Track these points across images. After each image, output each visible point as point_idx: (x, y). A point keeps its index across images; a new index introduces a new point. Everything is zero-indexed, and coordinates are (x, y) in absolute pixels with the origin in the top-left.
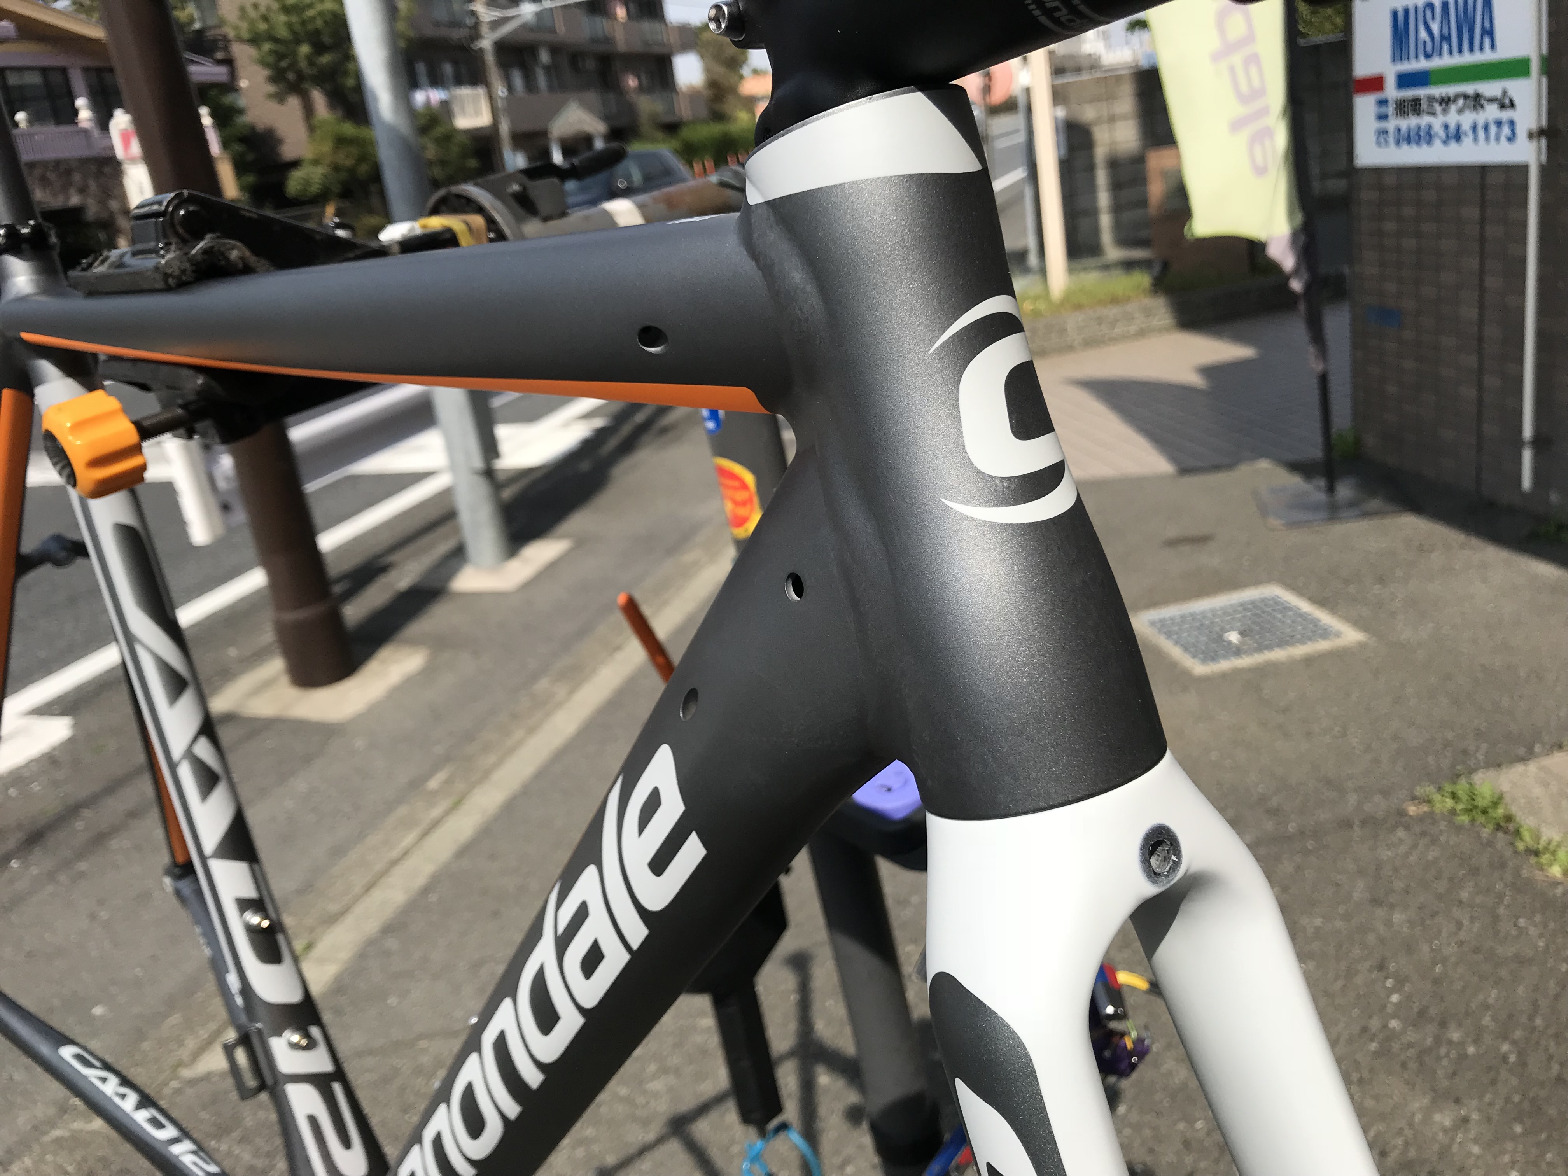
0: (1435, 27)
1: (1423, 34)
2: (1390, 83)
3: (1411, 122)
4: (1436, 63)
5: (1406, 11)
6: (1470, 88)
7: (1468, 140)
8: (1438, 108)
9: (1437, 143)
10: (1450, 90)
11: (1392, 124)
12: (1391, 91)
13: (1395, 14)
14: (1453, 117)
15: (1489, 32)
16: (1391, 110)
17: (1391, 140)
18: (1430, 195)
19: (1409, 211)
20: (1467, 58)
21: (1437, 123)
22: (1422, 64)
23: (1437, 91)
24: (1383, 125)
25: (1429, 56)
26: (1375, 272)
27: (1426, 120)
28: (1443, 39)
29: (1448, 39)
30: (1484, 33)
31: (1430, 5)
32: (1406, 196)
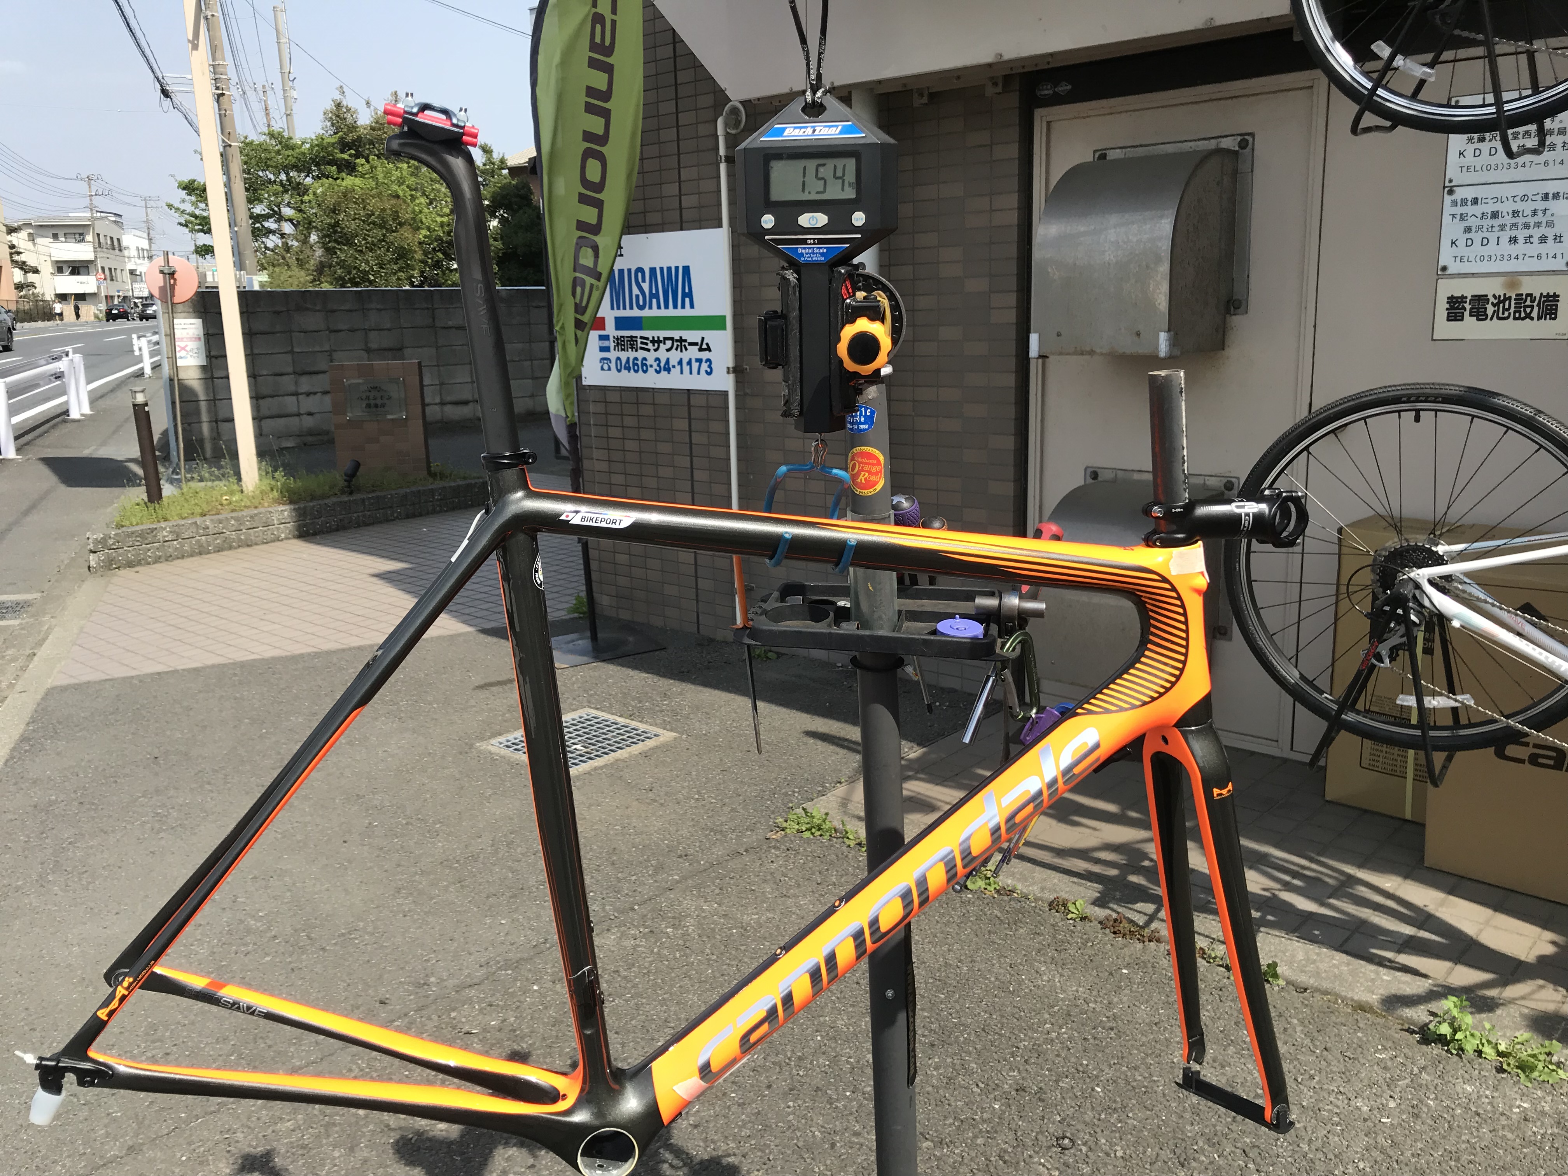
0: (646, 286)
1: (635, 291)
2: (610, 324)
3: (631, 354)
4: (646, 313)
6: (675, 334)
7: (676, 372)
8: (650, 346)
9: (651, 371)
10: (660, 334)
11: (613, 355)
12: (611, 330)
14: (663, 354)
15: (689, 295)
16: (611, 344)
17: (613, 365)
18: (647, 410)
19: (629, 421)
20: (671, 312)
21: (651, 356)
22: (636, 313)
23: (650, 334)
24: (606, 355)
25: (641, 308)
26: (604, 466)
27: (641, 354)
28: (652, 296)
29: (657, 296)
30: (684, 295)
31: (640, 270)
32: (627, 409)
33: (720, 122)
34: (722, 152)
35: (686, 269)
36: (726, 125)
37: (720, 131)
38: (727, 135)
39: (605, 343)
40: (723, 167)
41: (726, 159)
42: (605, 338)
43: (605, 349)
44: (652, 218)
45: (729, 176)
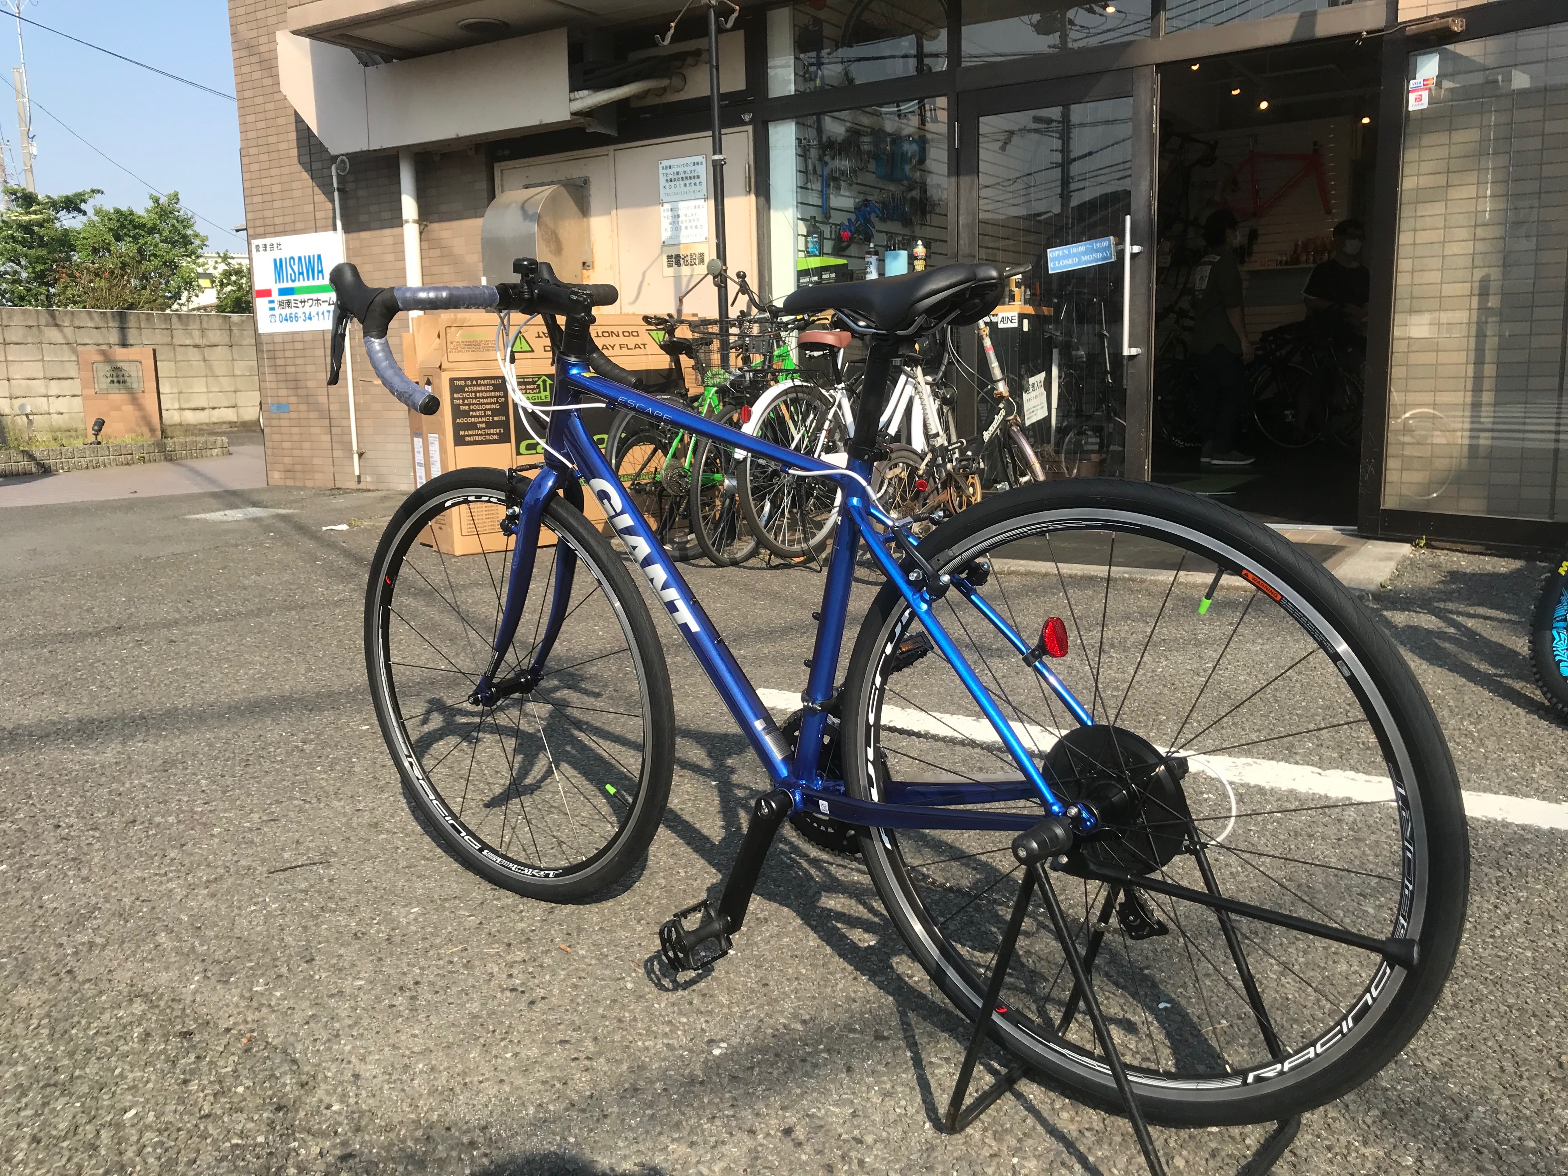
0: (296, 268)
1: (290, 271)
2: (275, 293)
3: (287, 311)
4: (296, 285)
5: (281, 260)
6: (315, 296)
7: (315, 319)
8: (299, 305)
9: (300, 320)
10: (305, 297)
11: (277, 312)
12: (275, 296)
13: (275, 260)
14: (307, 309)
15: (321, 272)
16: (276, 305)
17: (277, 319)
18: (299, 346)
19: (289, 354)
20: (311, 283)
21: (300, 311)
22: (290, 285)
23: (299, 297)
24: (272, 312)
25: (293, 281)
26: (274, 385)
27: (294, 310)
28: (300, 273)
29: (302, 273)
30: (319, 272)
31: (292, 258)
32: (287, 346)
33: (333, 167)
34: (335, 185)
35: (319, 257)
36: (337, 169)
37: (334, 173)
38: (338, 175)
39: (272, 305)
40: (336, 194)
41: (339, 190)
42: (272, 302)
43: (272, 309)
44: (299, 226)
45: (340, 200)
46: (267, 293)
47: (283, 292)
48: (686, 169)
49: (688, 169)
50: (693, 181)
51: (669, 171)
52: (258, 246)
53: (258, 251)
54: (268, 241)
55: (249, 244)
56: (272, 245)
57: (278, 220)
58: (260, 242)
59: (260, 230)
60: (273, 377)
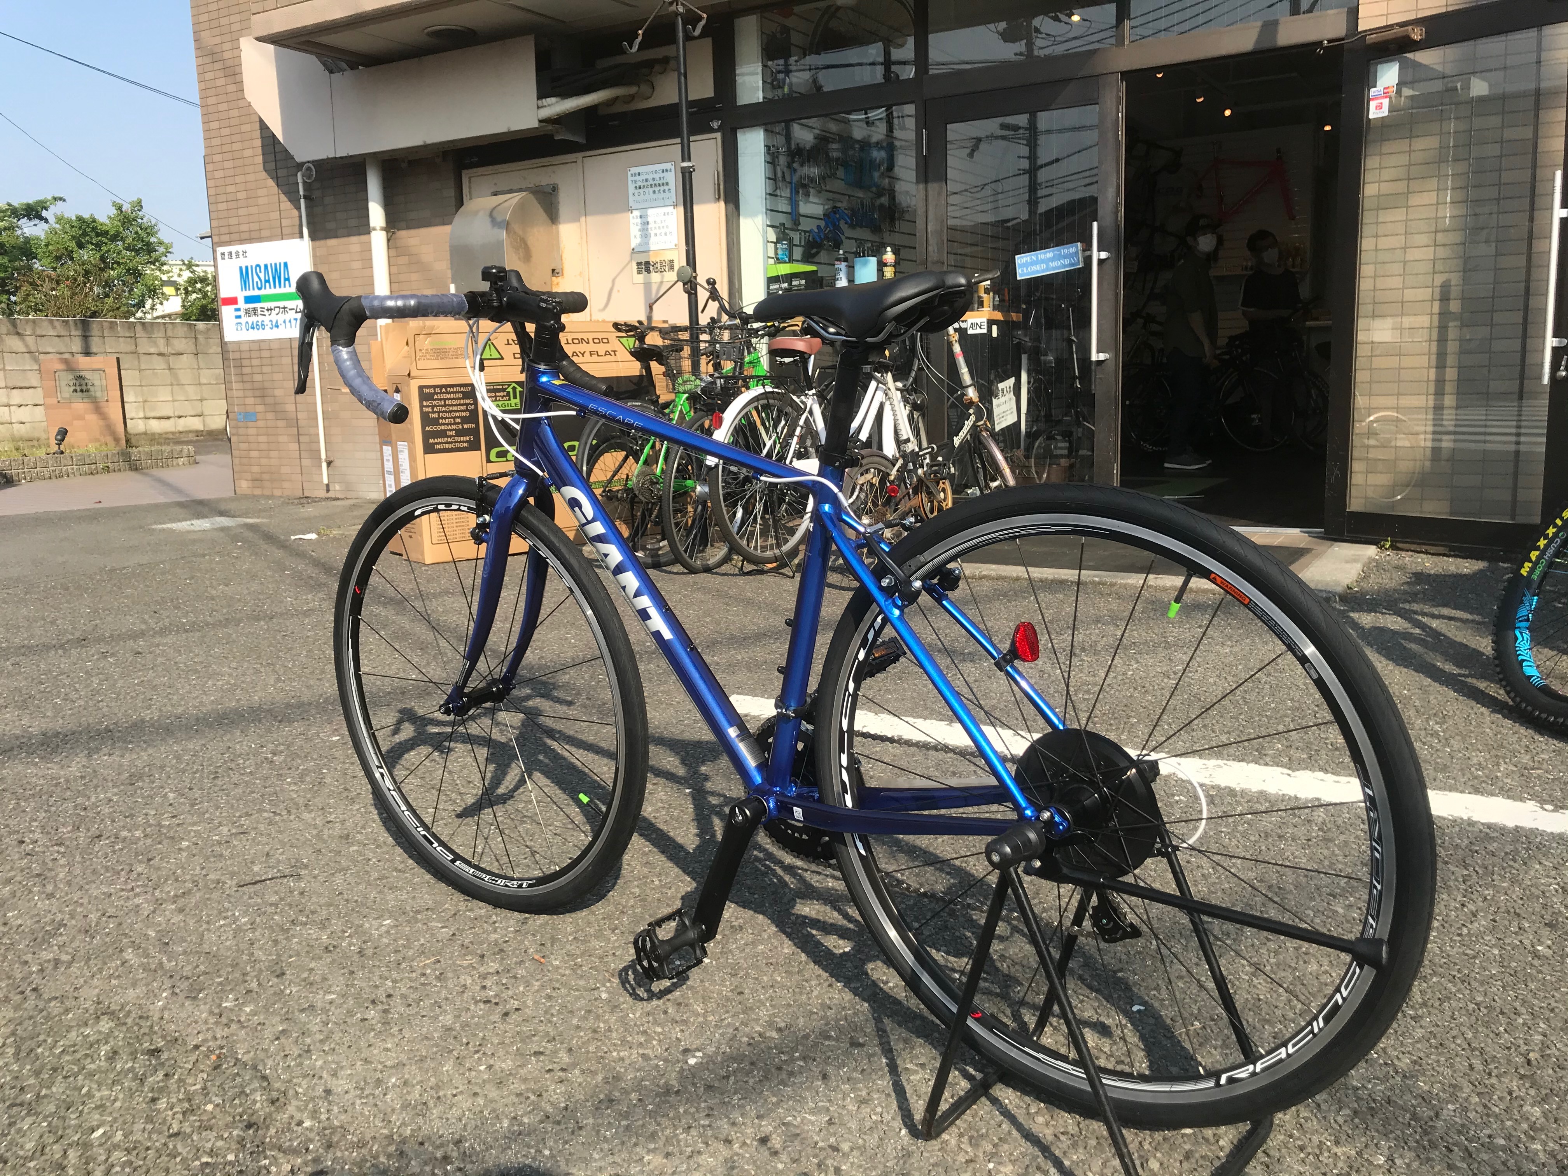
0: (262, 275)
1: (256, 279)
2: (241, 301)
3: (254, 319)
4: (262, 293)
5: (247, 268)
6: (281, 304)
7: (282, 327)
8: (266, 313)
9: (267, 328)
10: (272, 305)
11: (244, 320)
12: (241, 304)
13: (241, 268)
14: (274, 316)
15: (288, 279)
16: (242, 313)
17: (244, 327)
18: (265, 354)
19: (255, 362)
20: (278, 291)
21: (266, 319)
22: (256, 292)
23: (266, 305)
24: (239, 320)
25: (260, 289)
26: (241, 393)
27: (260, 318)
28: (266, 281)
29: (268, 281)
30: (286, 279)
31: (258, 266)
32: (254, 354)
33: (299, 174)
34: (301, 193)
35: (286, 264)
36: (303, 176)
37: (300, 180)
38: (304, 183)
39: (238, 313)
40: (302, 201)
41: (305, 197)
42: (238, 310)
43: (239, 317)
44: (264, 233)
45: (307, 207)
46: (233, 301)
47: (248, 300)
48: (655, 176)
49: (657, 176)
50: (662, 188)
51: (637, 178)
52: (223, 254)
53: (223, 258)
54: (233, 248)
55: (214, 251)
56: (237, 253)
57: (244, 228)
58: (226, 249)
59: (226, 238)
60: (240, 386)
